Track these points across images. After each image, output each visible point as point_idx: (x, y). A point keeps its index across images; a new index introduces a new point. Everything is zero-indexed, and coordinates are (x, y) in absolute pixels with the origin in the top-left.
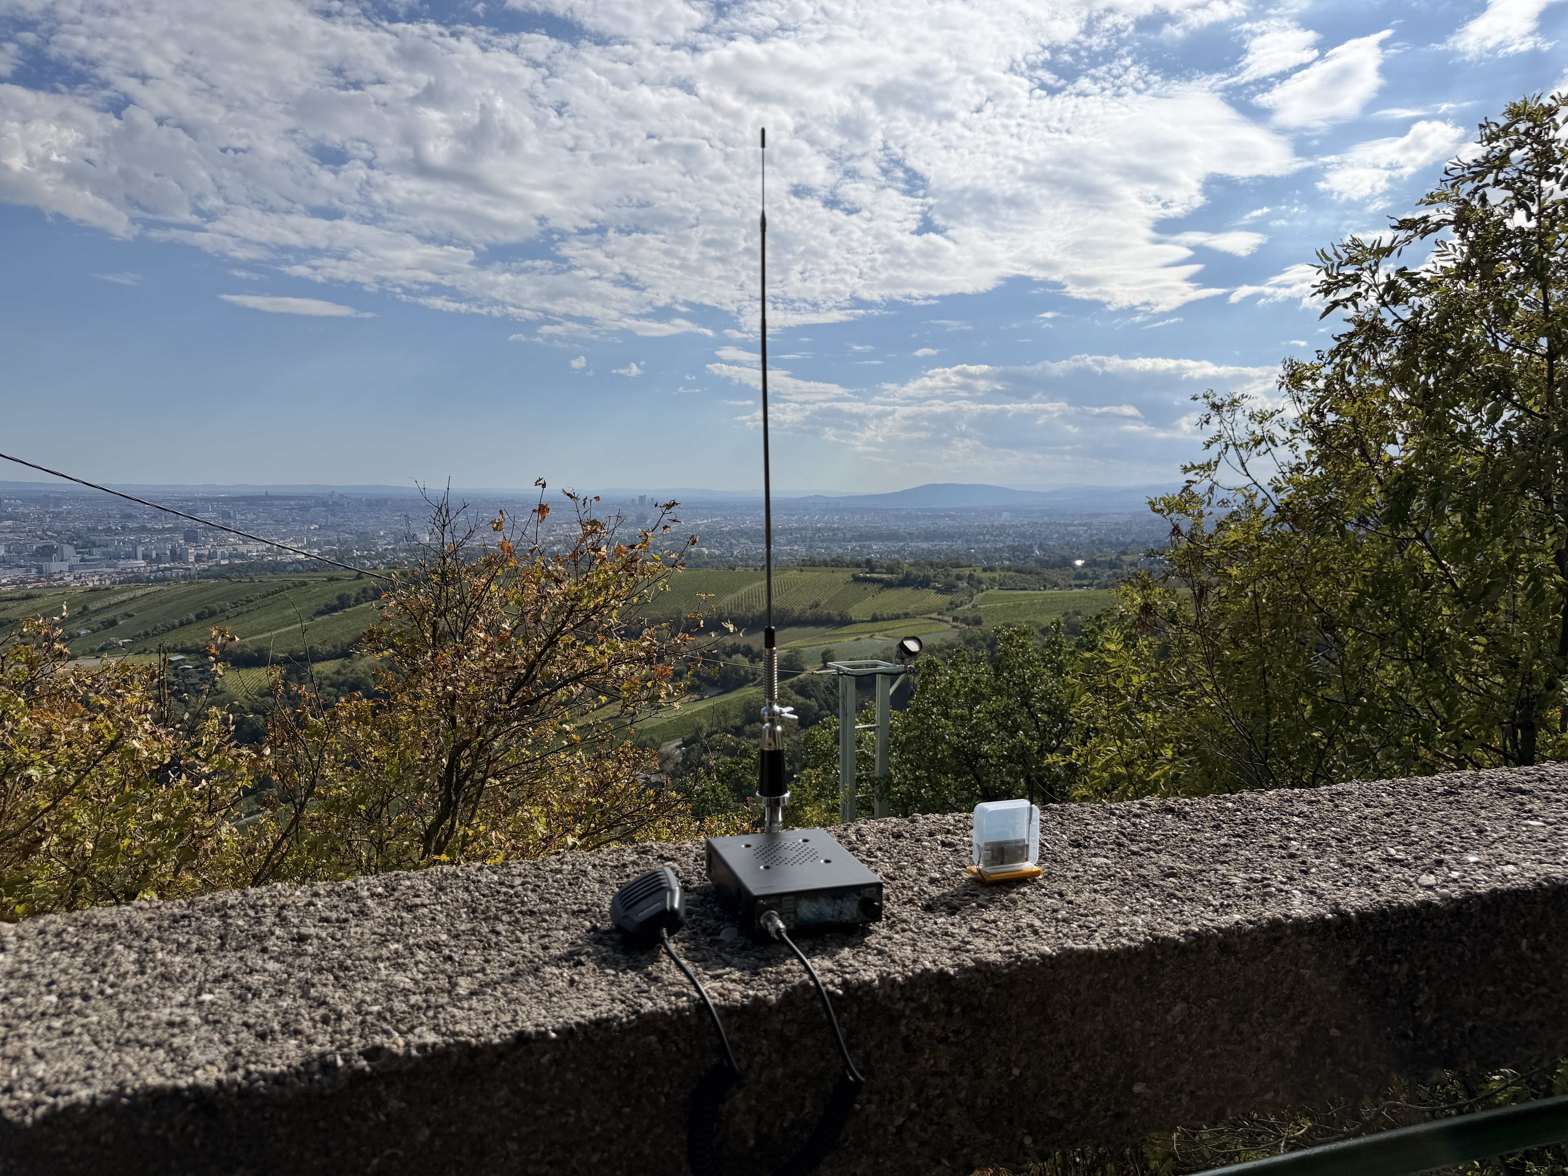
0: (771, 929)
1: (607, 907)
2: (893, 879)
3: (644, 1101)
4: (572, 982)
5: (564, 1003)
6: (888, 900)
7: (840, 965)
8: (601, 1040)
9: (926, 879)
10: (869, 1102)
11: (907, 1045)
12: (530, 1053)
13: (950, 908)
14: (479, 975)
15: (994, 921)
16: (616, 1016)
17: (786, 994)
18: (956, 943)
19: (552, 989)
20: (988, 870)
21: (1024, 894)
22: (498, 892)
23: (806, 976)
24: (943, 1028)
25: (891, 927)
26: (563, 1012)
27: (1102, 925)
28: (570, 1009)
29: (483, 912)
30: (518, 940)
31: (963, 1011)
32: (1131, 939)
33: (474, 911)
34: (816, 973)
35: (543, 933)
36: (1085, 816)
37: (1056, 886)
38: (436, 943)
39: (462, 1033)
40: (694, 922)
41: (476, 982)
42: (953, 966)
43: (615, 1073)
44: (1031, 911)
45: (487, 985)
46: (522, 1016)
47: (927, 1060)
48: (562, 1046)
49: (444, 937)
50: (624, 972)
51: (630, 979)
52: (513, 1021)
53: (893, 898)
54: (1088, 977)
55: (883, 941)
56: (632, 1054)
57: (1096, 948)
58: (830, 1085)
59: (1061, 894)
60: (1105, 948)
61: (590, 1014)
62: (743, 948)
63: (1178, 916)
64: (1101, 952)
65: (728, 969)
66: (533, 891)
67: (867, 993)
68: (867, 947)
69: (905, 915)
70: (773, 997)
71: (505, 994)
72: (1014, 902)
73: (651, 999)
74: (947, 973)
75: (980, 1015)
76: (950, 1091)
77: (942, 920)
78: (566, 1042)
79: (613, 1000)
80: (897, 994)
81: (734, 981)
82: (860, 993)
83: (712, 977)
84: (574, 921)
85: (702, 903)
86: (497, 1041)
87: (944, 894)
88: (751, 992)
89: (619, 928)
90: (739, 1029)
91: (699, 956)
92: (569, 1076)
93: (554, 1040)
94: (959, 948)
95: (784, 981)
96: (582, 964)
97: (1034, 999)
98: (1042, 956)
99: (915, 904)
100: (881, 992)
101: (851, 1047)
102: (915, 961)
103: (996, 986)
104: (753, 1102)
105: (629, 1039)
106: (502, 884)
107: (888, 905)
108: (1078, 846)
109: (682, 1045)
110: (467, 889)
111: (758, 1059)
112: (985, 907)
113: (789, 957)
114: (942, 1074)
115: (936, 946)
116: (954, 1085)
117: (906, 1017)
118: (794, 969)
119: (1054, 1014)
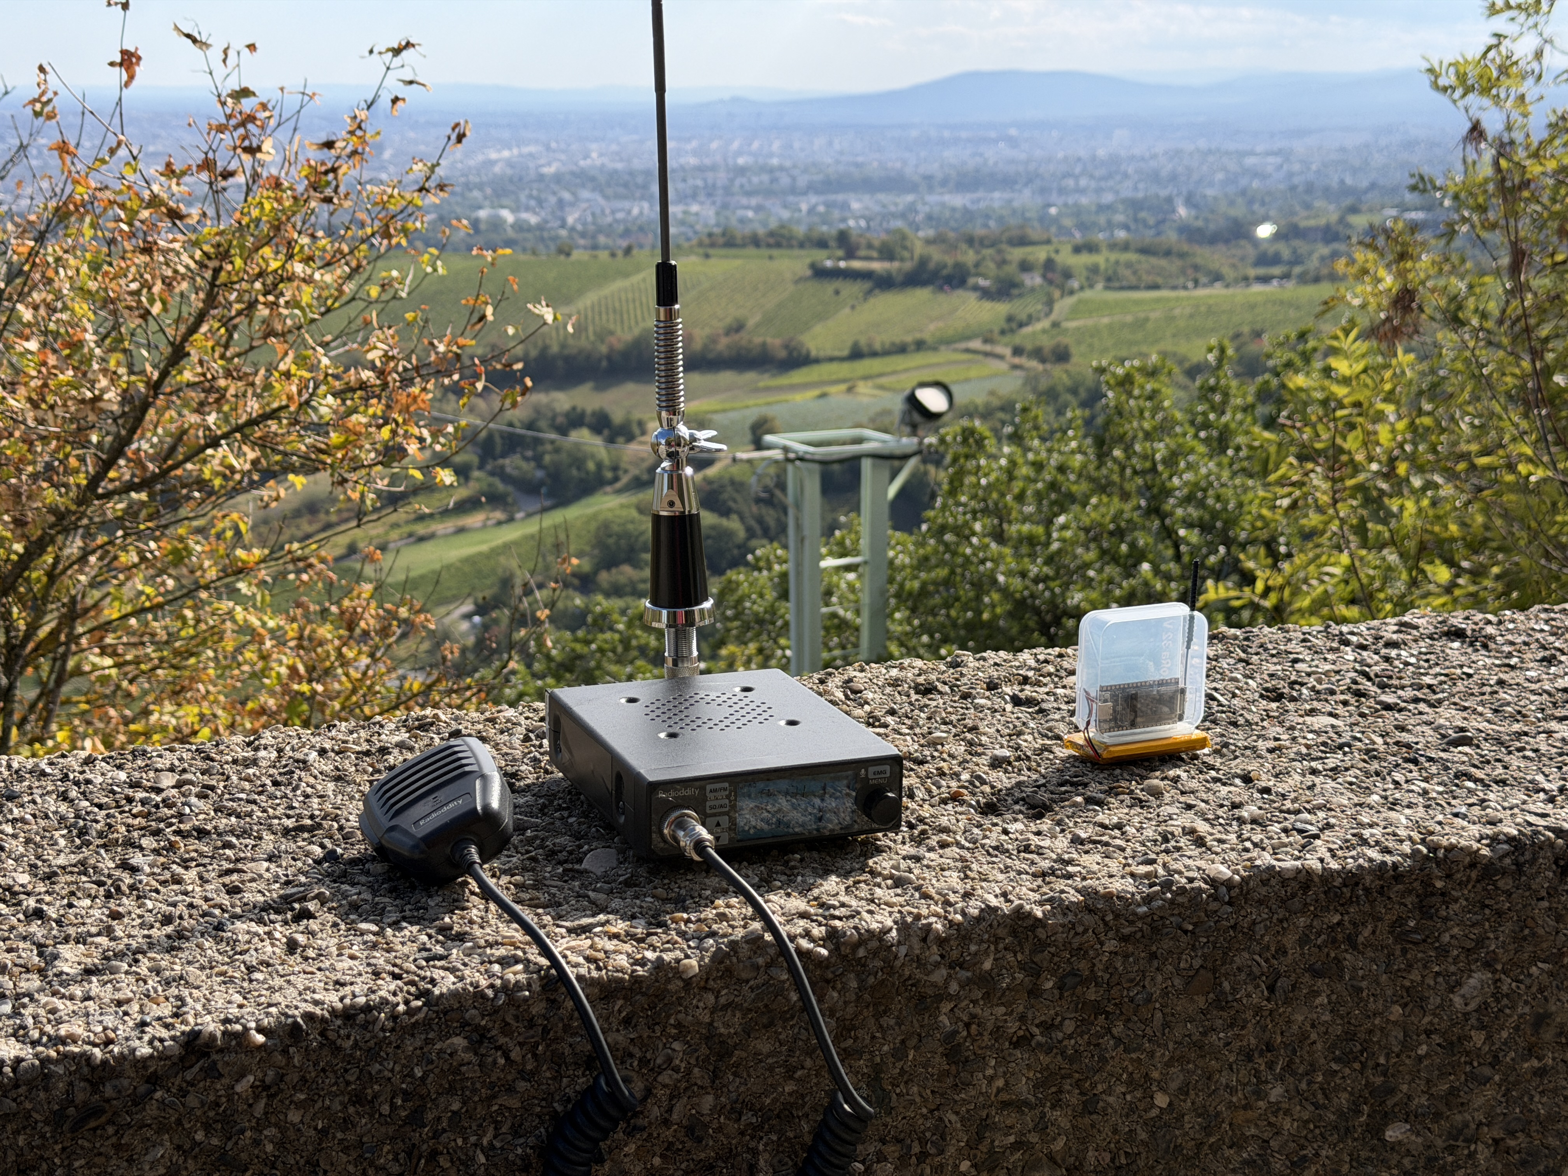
0: (685, 841)
1: (354, 821)
2: (921, 763)
3: (444, 1162)
4: (292, 946)
5: (278, 982)
6: (911, 796)
7: (822, 905)
8: (356, 1045)
9: (984, 760)
10: (881, 1158)
11: (953, 1053)
12: (212, 1072)
13: (1032, 807)
14: (103, 940)
15: (1119, 826)
16: (384, 1002)
17: (719, 957)
18: (1046, 864)
19: (252, 958)
20: (1107, 738)
21: (1176, 780)
22: (130, 800)
23: (756, 925)
24: (1022, 1018)
25: (920, 840)
26: (277, 997)
27: (1329, 826)
28: (291, 992)
29: (100, 834)
30: (177, 880)
31: (1061, 987)
32: (1386, 851)
33: (82, 832)
34: (776, 919)
35: (226, 865)
36: (1290, 647)
37: (1238, 766)
38: (9, 889)
39: (73, 1039)
40: (530, 841)
41: (97, 953)
42: (1041, 903)
43: (386, 1109)
44: (1189, 807)
45: (120, 955)
46: (193, 1006)
47: (991, 1079)
48: (279, 1058)
49: (24, 878)
50: (396, 925)
51: (408, 939)
52: (176, 1015)
53: (920, 794)
54: (1302, 921)
55: (903, 865)
56: (418, 1072)
57: (1317, 866)
58: (806, 1127)
59: (1247, 779)
60: (1334, 865)
61: (332, 998)
62: (628, 884)
63: (1476, 811)
64: (1328, 875)
65: (602, 917)
66: (201, 796)
67: (875, 953)
68: (873, 873)
69: (944, 821)
70: (694, 962)
71: (157, 971)
72: (1157, 793)
73: (453, 970)
74: (1030, 915)
75: (1092, 994)
76: (1034, 1138)
77: (1019, 826)
78: (285, 1052)
79: (377, 974)
80: (934, 954)
81: (616, 936)
82: (861, 953)
83: (570, 931)
84: (285, 845)
85: (543, 809)
86: (145, 1050)
87: (1019, 784)
88: (650, 955)
89: (382, 852)
90: (627, 1022)
91: (544, 898)
92: (294, 1116)
93: (263, 1046)
94: (1053, 872)
95: (713, 934)
96: (310, 915)
97: (1197, 963)
98: (1213, 882)
99: (962, 803)
100: (903, 950)
101: (845, 1055)
102: (967, 895)
103: (1125, 939)
104: (657, 1161)
105: (410, 1045)
106: (135, 785)
107: (912, 805)
108: (1279, 697)
109: (516, 1054)
110: (64, 797)
111: (665, 1078)
112: (1100, 803)
113: (725, 893)
114: (1019, 1105)
115: (1006, 869)
116: (1042, 1126)
117: (950, 998)
118: (734, 912)
119: (1234, 991)
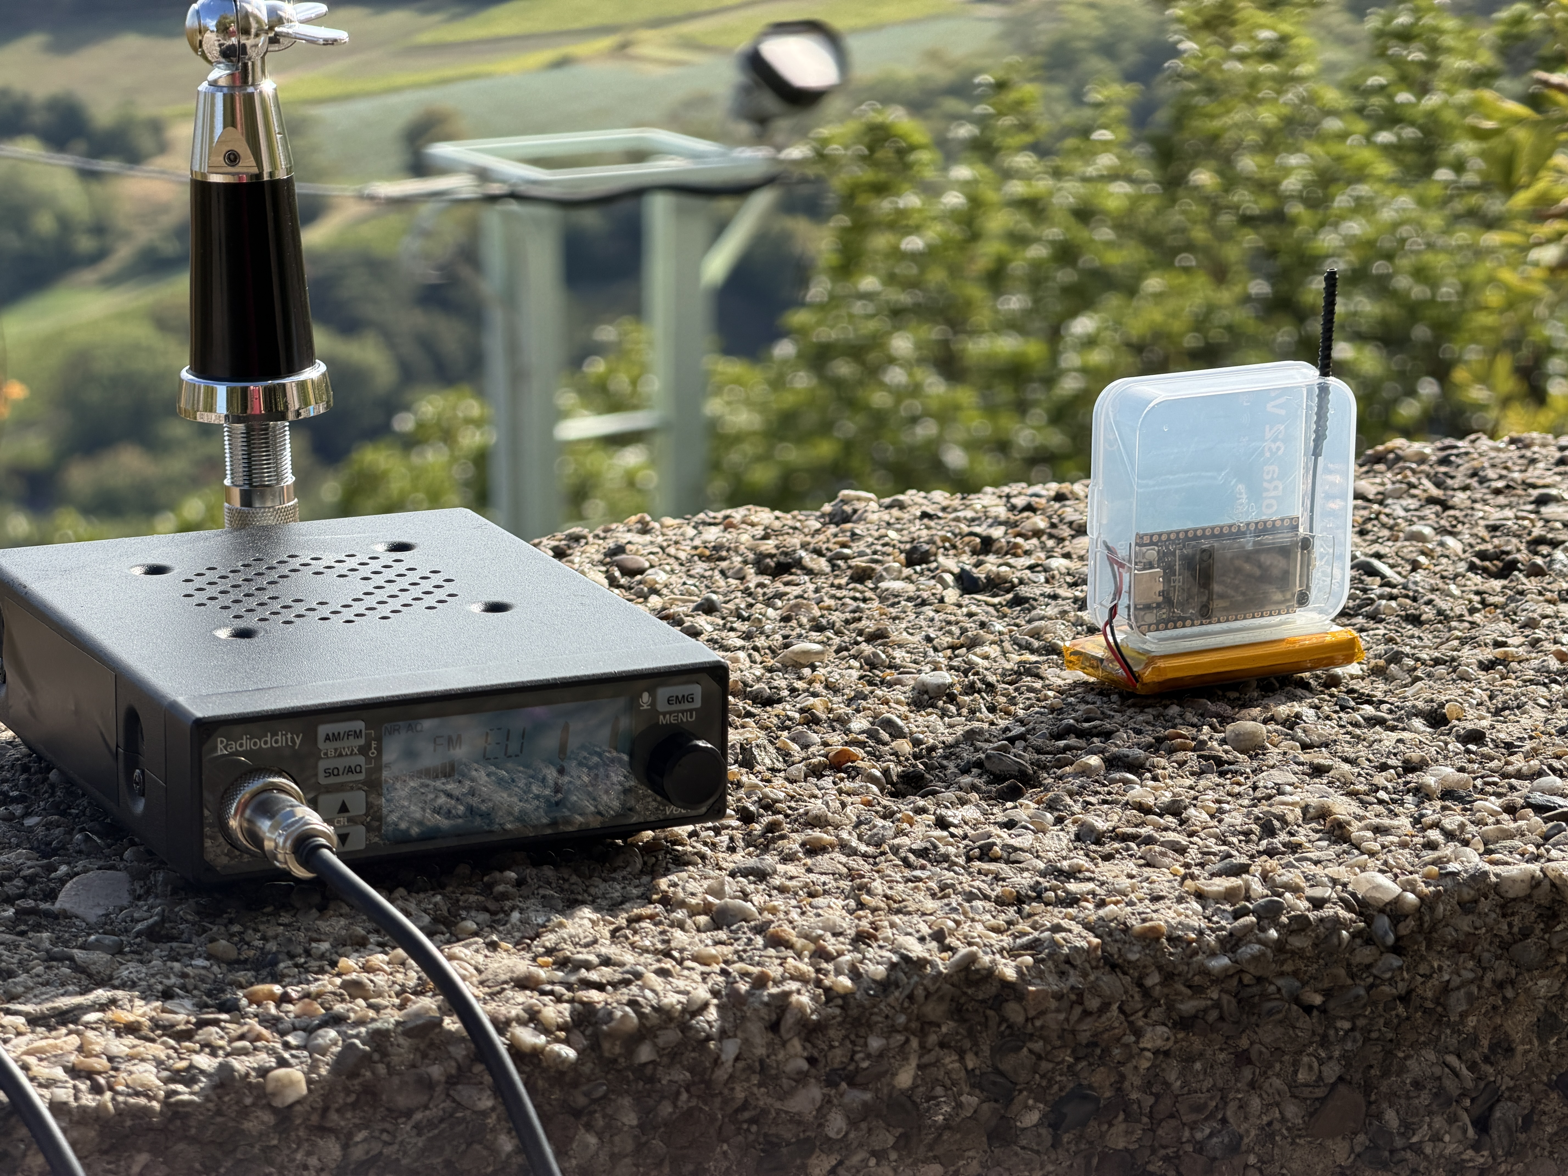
0: (275, 839)
2: (769, 702)
6: (748, 762)
7: (563, 964)
9: (899, 694)
13: (997, 778)
15: (1175, 809)
17: (349, 1065)
18: (1023, 881)
20: (1151, 642)
21: (1292, 722)
23: (429, 1003)
25: (765, 842)
31: (1055, 1122)
34: (469, 990)
36: (1533, 474)
37: (1419, 695)
42: (1013, 953)
44: (1318, 771)
53: (766, 758)
55: (731, 886)
59: (1437, 718)
62: (155, 935)
65: (101, 994)
67: (673, 1055)
68: (666, 901)
69: (816, 806)
70: (296, 1074)
72: (1253, 748)
74: (990, 973)
75: (1119, 1137)
77: (970, 812)
80: (794, 1057)
81: (132, 1029)
82: (645, 1053)
83: (34, 1021)
87: (971, 736)
88: (204, 1061)
94: (1038, 894)
95: (336, 1020)
97: (1331, 1072)
98: (1365, 906)
99: (854, 773)
100: (731, 1048)
102: (861, 939)
103: (1184, 1023)
108: (1507, 569)
112: (1137, 767)
113: (360, 945)
115: (943, 891)
117: (829, 1145)
118: (381, 979)
119: (1408, 1128)
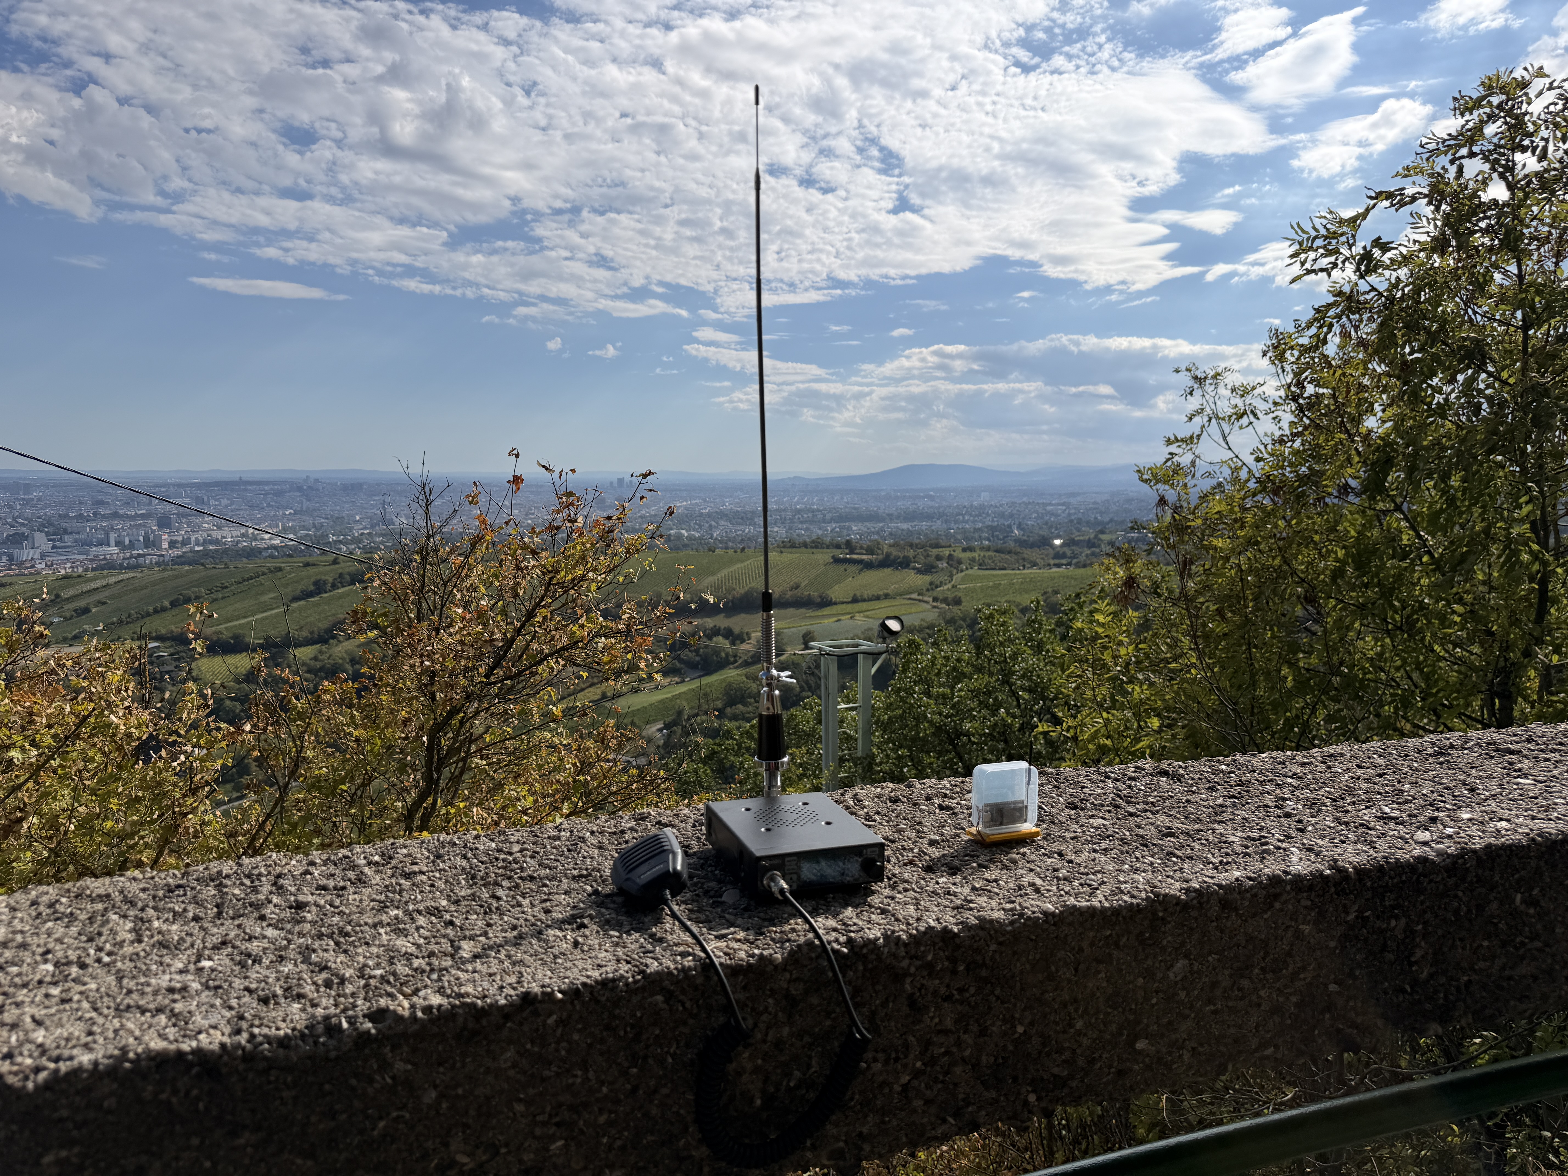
0: (775, 889)
1: (608, 872)
2: (893, 842)
3: (651, 1061)
4: (576, 944)
5: (569, 964)
6: (889, 862)
7: (844, 924)
8: (608, 1000)
9: (925, 841)
10: (875, 1060)
11: (912, 1003)
12: (536, 1013)
13: (951, 868)
14: (482, 939)
15: (996, 881)
16: (622, 976)
17: (792, 953)
18: (959, 902)
19: (556, 951)
20: (988, 831)
21: (1024, 854)
22: (497, 859)
23: (811, 935)
24: (948, 986)
25: (893, 887)
26: (568, 973)
27: (1103, 883)
28: (576, 970)
29: (482, 878)
30: (519, 905)
31: (967, 969)
32: (1133, 897)
33: (473, 877)
34: (821, 932)
35: (544, 897)
36: (1080, 779)
37: (1056, 847)
38: (437, 908)
39: (467, 995)
40: (695, 884)
41: (479, 945)
42: (957, 924)
43: (622, 1033)
44: (1031, 870)
45: (491, 948)
46: (527, 977)
47: (932, 1018)
48: (569, 1006)
49: (444, 903)
50: (628, 933)
51: (634, 941)
52: (518, 982)
53: (893, 860)
54: (1091, 934)
55: (886, 901)
56: (639, 1014)
57: (1098, 905)
58: (836, 1044)
59: (1061, 854)
60: (1107, 905)
61: (596, 974)
62: (746, 909)
63: (1178, 874)
64: (1104, 910)
65: (732, 930)
66: (532, 857)
67: (872, 951)
68: (870, 906)
69: (906, 876)
70: (779, 956)
71: (509, 957)
72: (1014, 862)
73: (656, 959)
74: (951, 931)
75: (984, 973)
76: (954, 1049)
77: (944, 880)
78: (572, 1003)
79: (618, 961)
80: (902, 952)
81: (739, 940)
82: (865, 951)
83: (716, 937)
84: (574, 885)
85: (702, 867)
86: (503, 1002)
87: (944, 856)
88: (756, 951)
89: (621, 891)
90: (745, 988)
91: (703, 917)
92: (576, 1037)
93: (561, 1000)
94: (962, 907)
95: (789, 940)
96: (584, 926)
97: (1038, 956)
98: (1045, 913)
99: (915, 865)
100: (886, 950)
101: (857, 1006)
102: (918, 920)
103: (1000, 944)
104: (760, 1062)
105: (635, 999)
106: (500, 851)
107: (889, 866)
108: (1075, 808)
109: (688, 1005)
110: (465, 857)
111: (765, 1017)
112: (986, 867)
113: (794, 916)
114: (946, 1032)
115: (938, 905)
116: (959, 1043)
117: (911, 975)
118: (799, 928)
119: (1057, 971)
